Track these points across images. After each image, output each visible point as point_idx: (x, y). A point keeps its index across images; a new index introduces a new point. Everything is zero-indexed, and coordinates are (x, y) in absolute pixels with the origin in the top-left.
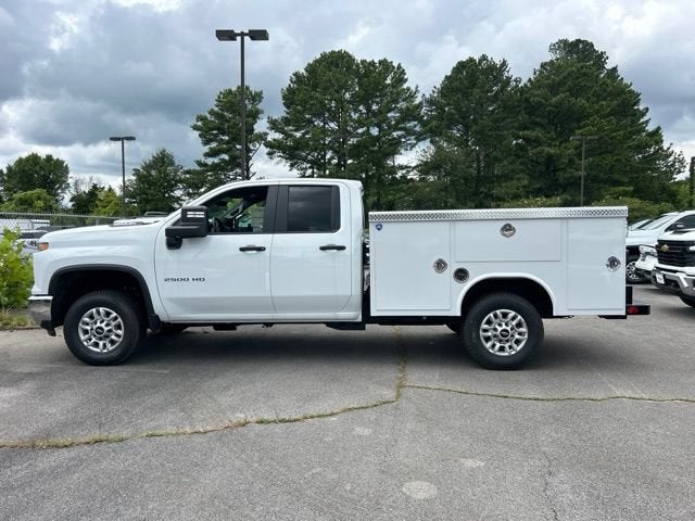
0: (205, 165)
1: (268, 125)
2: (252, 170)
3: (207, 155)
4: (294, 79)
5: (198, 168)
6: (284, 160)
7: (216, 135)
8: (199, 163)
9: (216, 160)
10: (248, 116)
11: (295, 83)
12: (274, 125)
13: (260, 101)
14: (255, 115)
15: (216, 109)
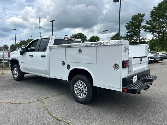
0: (128, 35)
1: (145, 23)
2: (140, 35)
3: (127, 33)
4: (154, 9)
5: (126, 36)
6: (149, 32)
7: (131, 28)
8: (126, 35)
9: (130, 34)
10: (140, 21)
11: (154, 10)
12: (147, 23)
13: (144, 17)
14: (142, 21)
15: (131, 21)
